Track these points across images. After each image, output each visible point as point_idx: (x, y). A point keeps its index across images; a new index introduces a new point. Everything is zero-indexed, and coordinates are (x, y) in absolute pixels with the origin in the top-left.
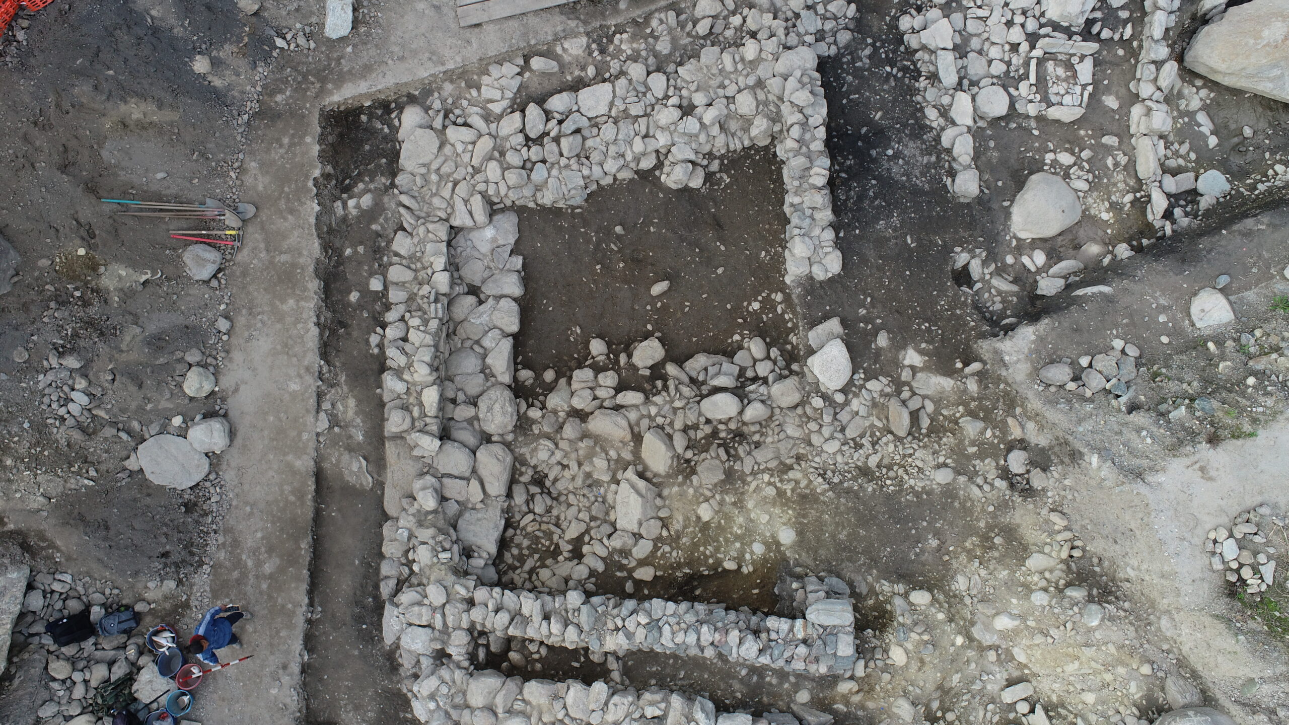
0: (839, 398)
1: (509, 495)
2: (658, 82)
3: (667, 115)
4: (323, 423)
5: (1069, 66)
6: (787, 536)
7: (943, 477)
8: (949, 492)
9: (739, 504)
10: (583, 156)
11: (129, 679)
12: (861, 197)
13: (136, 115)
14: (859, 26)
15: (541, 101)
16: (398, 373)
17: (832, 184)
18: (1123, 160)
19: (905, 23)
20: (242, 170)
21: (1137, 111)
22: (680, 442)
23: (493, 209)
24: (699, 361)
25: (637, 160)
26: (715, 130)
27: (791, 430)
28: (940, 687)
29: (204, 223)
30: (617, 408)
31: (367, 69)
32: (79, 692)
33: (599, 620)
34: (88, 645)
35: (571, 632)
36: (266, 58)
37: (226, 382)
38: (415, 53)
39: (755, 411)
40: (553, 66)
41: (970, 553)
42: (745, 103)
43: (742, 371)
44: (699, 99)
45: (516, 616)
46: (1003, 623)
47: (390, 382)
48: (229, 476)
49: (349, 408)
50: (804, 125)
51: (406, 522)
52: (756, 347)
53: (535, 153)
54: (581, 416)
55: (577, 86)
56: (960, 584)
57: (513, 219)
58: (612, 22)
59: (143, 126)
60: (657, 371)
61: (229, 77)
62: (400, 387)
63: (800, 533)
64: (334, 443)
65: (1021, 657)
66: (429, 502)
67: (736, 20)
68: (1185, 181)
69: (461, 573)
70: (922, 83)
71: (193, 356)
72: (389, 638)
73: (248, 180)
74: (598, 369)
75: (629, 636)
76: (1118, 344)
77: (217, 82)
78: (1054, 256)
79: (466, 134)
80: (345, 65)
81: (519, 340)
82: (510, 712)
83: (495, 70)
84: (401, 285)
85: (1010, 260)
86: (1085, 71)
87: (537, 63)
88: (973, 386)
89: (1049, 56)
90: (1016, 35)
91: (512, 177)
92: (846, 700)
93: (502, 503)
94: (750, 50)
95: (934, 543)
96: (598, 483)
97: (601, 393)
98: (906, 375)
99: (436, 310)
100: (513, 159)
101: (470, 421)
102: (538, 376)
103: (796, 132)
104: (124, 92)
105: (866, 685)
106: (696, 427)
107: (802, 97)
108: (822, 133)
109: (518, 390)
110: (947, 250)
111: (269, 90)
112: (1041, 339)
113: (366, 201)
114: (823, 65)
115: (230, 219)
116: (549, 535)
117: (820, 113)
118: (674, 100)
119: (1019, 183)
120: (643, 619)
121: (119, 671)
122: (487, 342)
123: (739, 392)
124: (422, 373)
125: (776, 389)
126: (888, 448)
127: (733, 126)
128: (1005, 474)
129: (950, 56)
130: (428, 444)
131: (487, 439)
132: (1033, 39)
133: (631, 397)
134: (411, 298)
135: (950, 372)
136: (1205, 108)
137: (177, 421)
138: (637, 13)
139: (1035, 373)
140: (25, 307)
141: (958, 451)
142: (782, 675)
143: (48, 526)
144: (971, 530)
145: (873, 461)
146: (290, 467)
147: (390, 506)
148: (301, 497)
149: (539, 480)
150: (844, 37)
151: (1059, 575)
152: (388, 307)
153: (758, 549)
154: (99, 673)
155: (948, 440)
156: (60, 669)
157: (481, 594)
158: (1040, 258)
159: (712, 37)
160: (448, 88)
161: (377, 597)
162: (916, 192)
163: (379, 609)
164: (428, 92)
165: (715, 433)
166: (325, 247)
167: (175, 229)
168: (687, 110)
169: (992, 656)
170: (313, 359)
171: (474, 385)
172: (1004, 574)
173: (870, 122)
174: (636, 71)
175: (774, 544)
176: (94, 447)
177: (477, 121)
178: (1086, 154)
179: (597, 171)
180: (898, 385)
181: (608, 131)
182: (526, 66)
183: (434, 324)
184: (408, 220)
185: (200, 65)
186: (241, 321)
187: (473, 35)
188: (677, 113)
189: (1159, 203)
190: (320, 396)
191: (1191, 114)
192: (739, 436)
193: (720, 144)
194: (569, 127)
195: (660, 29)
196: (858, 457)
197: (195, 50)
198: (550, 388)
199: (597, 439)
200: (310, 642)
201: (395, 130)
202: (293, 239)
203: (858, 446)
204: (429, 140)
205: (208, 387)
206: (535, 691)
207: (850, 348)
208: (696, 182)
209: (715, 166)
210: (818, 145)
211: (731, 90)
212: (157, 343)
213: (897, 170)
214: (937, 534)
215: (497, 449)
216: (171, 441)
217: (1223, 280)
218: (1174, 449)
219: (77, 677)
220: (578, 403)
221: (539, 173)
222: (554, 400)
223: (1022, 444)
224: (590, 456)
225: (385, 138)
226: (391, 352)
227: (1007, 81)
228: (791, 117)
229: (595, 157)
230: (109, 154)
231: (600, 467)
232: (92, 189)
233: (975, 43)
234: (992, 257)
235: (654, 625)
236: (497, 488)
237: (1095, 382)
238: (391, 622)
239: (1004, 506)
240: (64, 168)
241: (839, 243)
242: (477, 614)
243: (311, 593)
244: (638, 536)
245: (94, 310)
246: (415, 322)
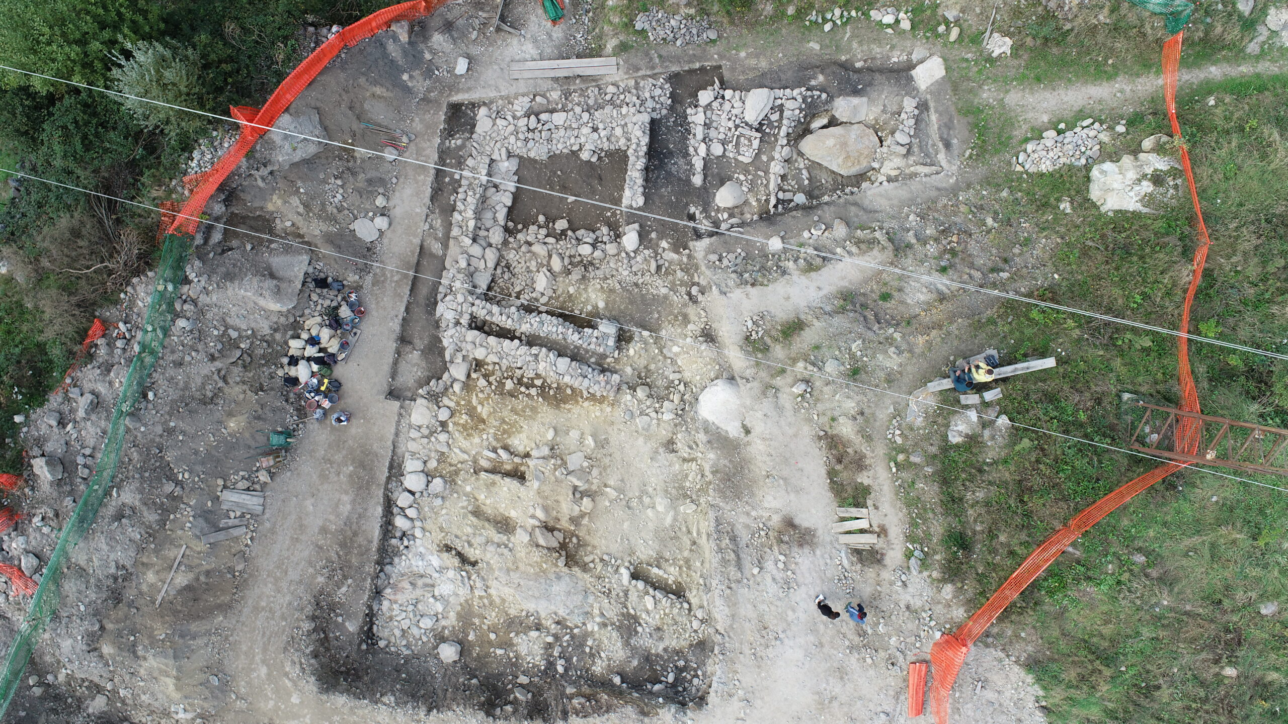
0: (632, 255)
1: (495, 269)
2: (586, 116)
3: (586, 130)
4: (427, 227)
5: (750, 141)
6: (601, 305)
7: (664, 291)
8: (666, 297)
9: (585, 289)
10: (549, 140)
11: (337, 308)
12: (658, 177)
13: (379, 92)
14: (672, 108)
15: (537, 115)
16: (460, 213)
17: (647, 169)
18: (765, 182)
19: (689, 111)
20: (412, 120)
21: (773, 164)
22: (567, 261)
23: (510, 155)
24: (581, 233)
25: (571, 145)
26: (605, 140)
27: (612, 265)
28: (646, 367)
29: (394, 139)
30: (545, 243)
31: (469, 89)
32: (319, 307)
33: (521, 319)
34: (325, 290)
35: (510, 321)
36: (430, 77)
37: (391, 204)
38: (490, 86)
39: (598, 254)
40: (545, 101)
41: (669, 322)
42: (618, 131)
43: (597, 238)
44: (601, 126)
45: (490, 312)
46: (676, 349)
47: (456, 215)
48: (385, 241)
49: (438, 223)
50: (638, 145)
51: (453, 271)
52: (605, 230)
53: (530, 135)
54: (530, 244)
55: (552, 111)
56: (663, 333)
57: (517, 160)
58: (572, 88)
59: (380, 97)
60: (563, 232)
61: (415, 83)
62: (460, 218)
63: (607, 304)
64: (430, 235)
65: (680, 363)
66: (463, 264)
67: (622, 97)
68: (788, 196)
69: (471, 293)
70: (691, 137)
71: (381, 190)
72: (438, 314)
73: (414, 125)
74: (540, 227)
75: (532, 325)
76: (739, 251)
77: (410, 84)
78: (731, 216)
79: (504, 123)
80: (461, 86)
81: (510, 210)
82: (481, 345)
83: (520, 98)
84: (467, 178)
85: (713, 214)
86: (756, 144)
87: (538, 99)
88: (685, 259)
89: (741, 135)
90: (731, 124)
91: (519, 144)
92: (609, 364)
93: (491, 271)
94: (624, 110)
95: (656, 316)
96: (531, 271)
97: (539, 237)
98: (660, 251)
99: (479, 190)
100: (521, 136)
101: (485, 237)
102: (516, 226)
103: (634, 146)
104: (375, 83)
105: (617, 360)
106: (574, 256)
107: (639, 133)
108: (645, 149)
109: (506, 229)
110: (687, 204)
111: (429, 91)
112: (711, 244)
113: (459, 142)
114: (653, 122)
115: (405, 139)
116: (508, 289)
117: (645, 140)
118: (590, 125)
119: (722, 183)
120: (538, 319)
121: (334, 304)
122: (497, 208)
123: (594, 246)
124: (470, 214)
125: (608, 246)
126: (647, 278)
127: (613, 139)
128: (689, 294)
129: (701, 128)
130: (468, 241)
131: (490, 245)
132: (737, 127)
133: (551, 240)
134: (470, 184)
135: (678, 252)
136: (806, 168)
137: (371, 214)
138: (583, 86)
139: (705, 257)
140: (327, 158)
141: (673, 283)
142: (587, 351)
143: (319, 241)
144: (671, 313)
145: (640, 281)
146: (411, 242)
147: (447, 265)
148: (413, 253)
149: (508, 266)
150: (664, 112)
151: (698, 333)
152: (460, 186)
153: (589, 308)
154: (327, 303)
155: (670, 277)
156: (314, 297)
157: (477, 302)
158: (726, 215)
159: (611, 102)
160: (500, 102)
161: (436, 299)
162: (680, 179)
163: (436, 303)
164: (491, 102)
165: (582, 261)
166: (440, 157)
167: (383, 138)
168: (595, 130)
169: (669, 361)
170: (427, 201)
171: (489, 223)
172: (679, 331)
173: (668, 148)
174: (578, 110)
175: (596, 307)
176: (340, 217)
177: (510, 118)
178: (750, 177)
179: (554, 148)
180: (657, 254)
181: (562, 132)
182: (533, 100)
183: (478, 196)
184: (474, 153)
185: (405, 77)
186: (401, 180)
187: (514, 83)
188: (590, 130)
189: (773, 201)
190: (427, 216)
191: (800, 170)
192: (591, 263)
193: (606, 146)
194: (546, 127)
195: (591, 95)
196: (634, 279)
197: (405, 71)
198: (520, 231)
199: (534, 254)
200: (407, 310)
201: (475, 115)
202: (428, 152)
203: (636, 274)
204: (489, 122)
205: (384, 204)
206: (492, 340)
207: (640, 235)
208: (594, 159)
209: (603, 154)
210: (642, 153)
211: (614, 125)
212: (370, 182)
213: (674, 169)
214: (658, 312)
215: (494, 250)
216: (367, 222)
217: (782, 233)
218: (738, 286)
219: (320, 301)
220: (529, 239)
221: (531, 144)
222: (519, 236)
223: (698, 284)
224: (530, 260)
225: (471, 118)
226: (459, 204)
227: (724, 143)
228: (634, 140)
229: (554, 142)
230: (367, 106)
231: (533, 265)
232: (359, 118)
233: (715, 124)
234: (705, 210)
235: (542, 323)
236: (491, 264)
237: (725, 262)
238: (440, 309)
239: (685, 305)
240: (351, 108)
241: (644, 194)
242: (474, 309)
243: (411, 290)
244: (543, 294)
245: (351, 164)
246: (470, 193)
